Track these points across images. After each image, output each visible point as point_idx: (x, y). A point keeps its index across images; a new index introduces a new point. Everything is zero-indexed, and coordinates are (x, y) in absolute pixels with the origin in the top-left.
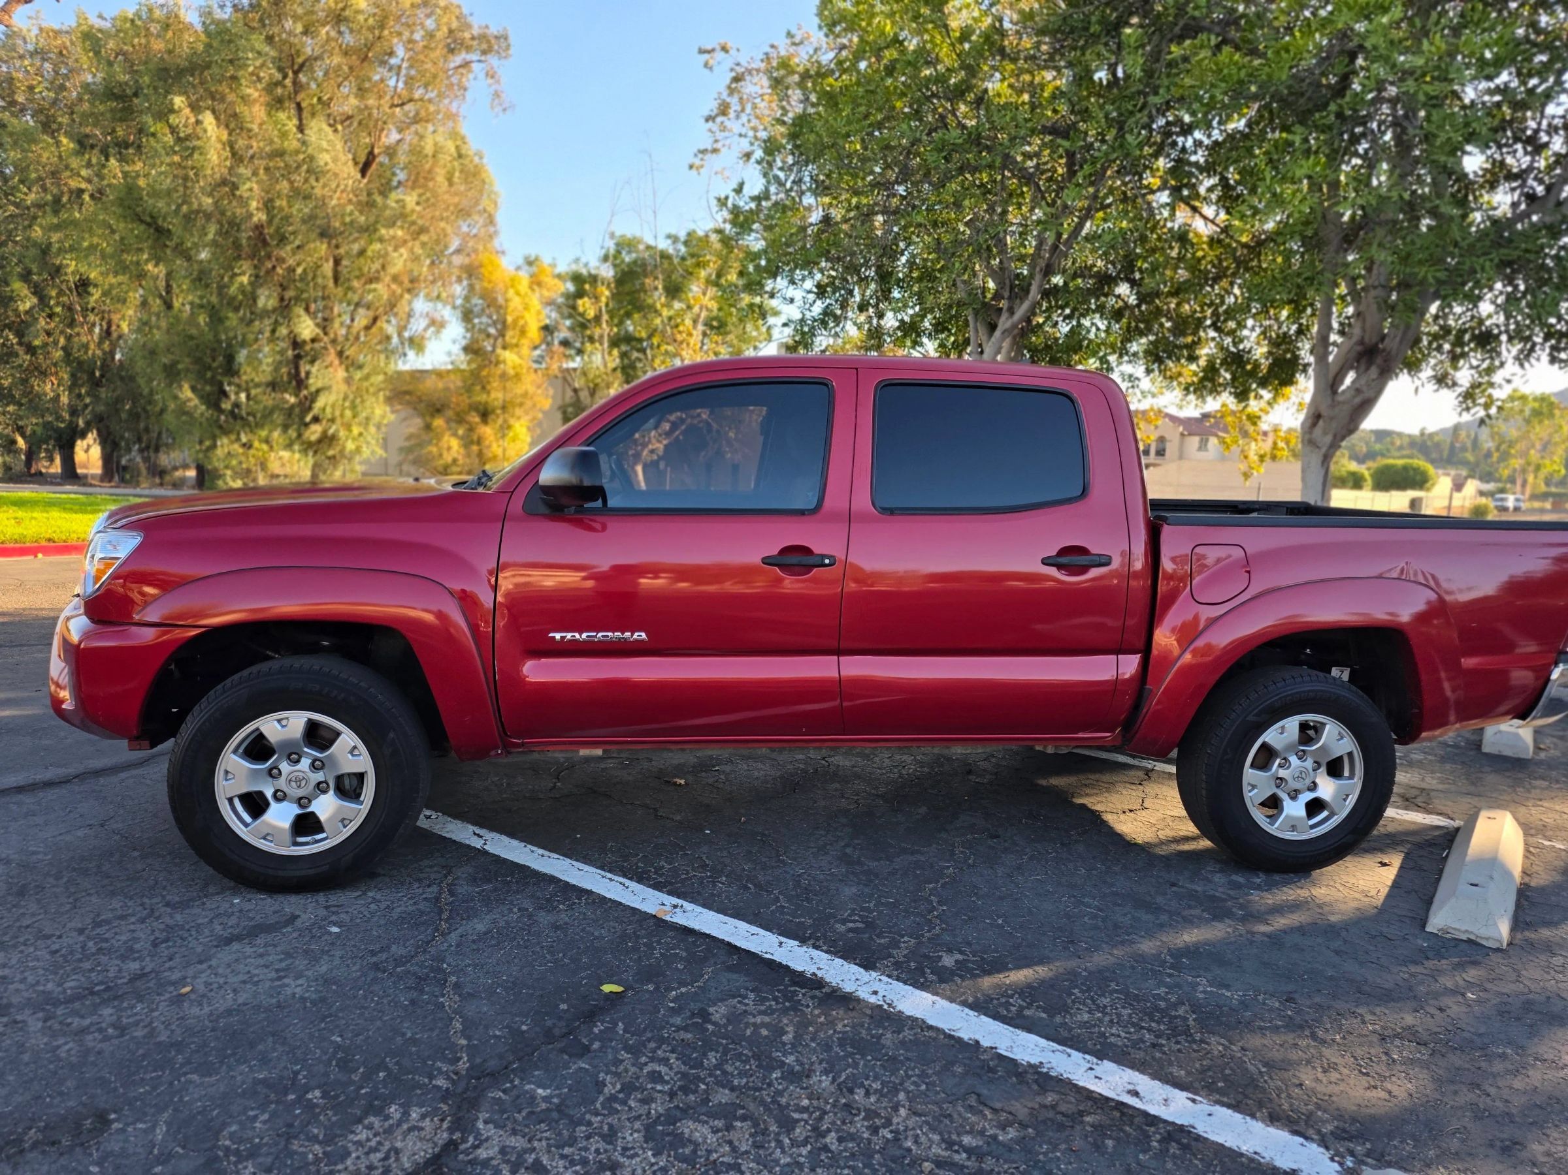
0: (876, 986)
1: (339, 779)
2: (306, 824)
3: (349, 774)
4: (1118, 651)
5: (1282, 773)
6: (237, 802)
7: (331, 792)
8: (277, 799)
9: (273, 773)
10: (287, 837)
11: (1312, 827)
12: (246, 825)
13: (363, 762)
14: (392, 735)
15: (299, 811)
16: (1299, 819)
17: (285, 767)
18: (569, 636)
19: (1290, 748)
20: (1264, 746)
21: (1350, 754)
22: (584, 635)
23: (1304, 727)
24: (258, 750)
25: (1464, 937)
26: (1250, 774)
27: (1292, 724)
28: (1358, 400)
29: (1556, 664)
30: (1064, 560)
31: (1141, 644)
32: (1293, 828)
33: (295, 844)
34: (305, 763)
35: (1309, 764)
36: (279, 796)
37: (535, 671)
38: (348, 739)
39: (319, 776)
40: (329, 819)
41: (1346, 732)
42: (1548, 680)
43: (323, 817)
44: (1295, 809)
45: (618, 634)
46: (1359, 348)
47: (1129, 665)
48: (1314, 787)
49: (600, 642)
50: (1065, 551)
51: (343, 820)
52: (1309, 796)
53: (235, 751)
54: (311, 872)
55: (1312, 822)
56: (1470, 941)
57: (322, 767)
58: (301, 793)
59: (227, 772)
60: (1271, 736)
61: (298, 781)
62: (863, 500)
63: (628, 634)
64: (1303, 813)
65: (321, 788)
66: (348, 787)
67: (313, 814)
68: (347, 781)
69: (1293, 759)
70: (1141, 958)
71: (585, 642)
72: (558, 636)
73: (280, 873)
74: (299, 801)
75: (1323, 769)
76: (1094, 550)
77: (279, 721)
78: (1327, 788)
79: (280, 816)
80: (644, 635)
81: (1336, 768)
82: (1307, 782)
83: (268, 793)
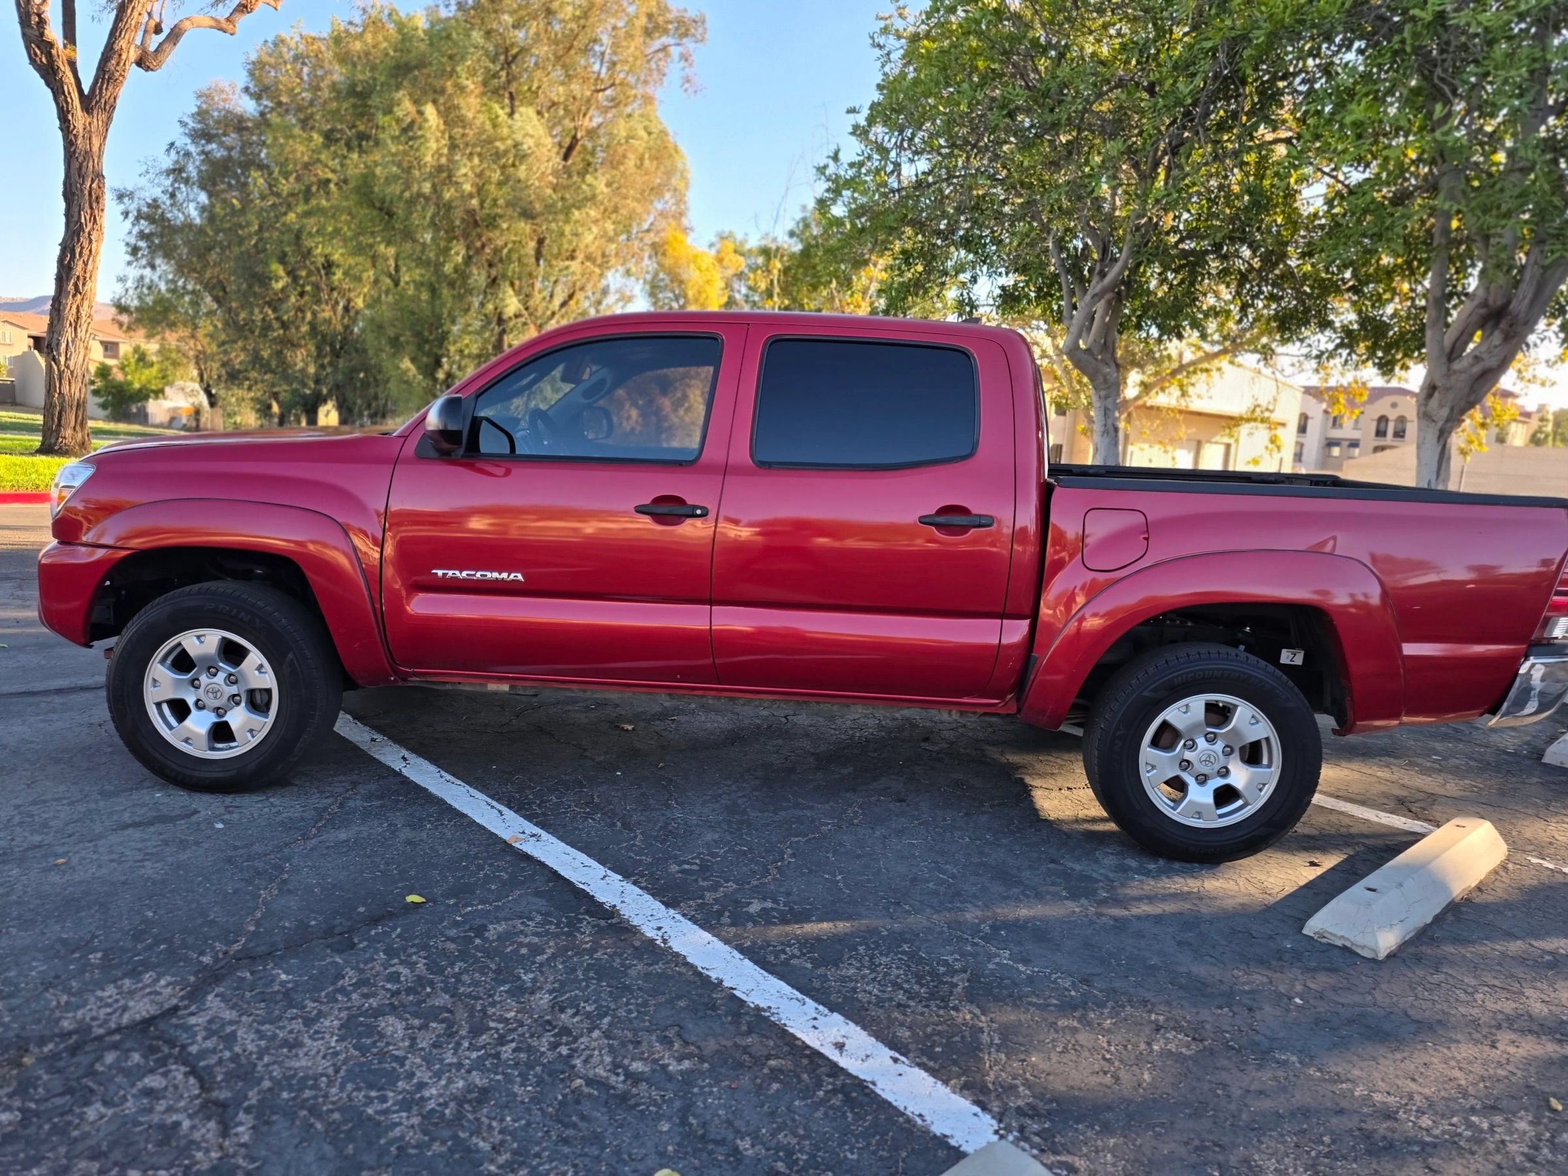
1: (251, 693)
2: (221, 733)
3: (261, 690)
4: (1002, 616)
5: (1188, 755)
6: (165, 707)
7: (243, 704)
8: (198, 707)
9: (194, 683)
10: (204, 742)
11: (1221, 816)
12: (171, 727)
13: (268, 680)
14: (291, 656)
15: (216, 720)
16: (1206, 805)
17: (204, 679)
18: (450, 573)
19: (1194, 728)
20: (1165, 725)
21: (1267, 739)
22: (464, 574)
23: (1210, 707)
24: (183, 662)
25: (1339, 943)
26: (1147, 753)
27: (1197, 704)
28: (1477, 369)
29: (1527, 658)
30: (941, 519)
31: (1027, 611)
32: (1199, 815)
33: (213, 749)
34: (221, 676)
35: (1219, 746)
36: (200, 706)
37: (421, 606)
38: (255, 657)
39: (234, 690)
40: (240, 729)
41: (1260, 715)
42: (1517, 674)
43: (234, 726)
44: (1201, 795)
45: (495, 575)
46: (1483, 311)
47: (1015, 632)
48: (1225, 772)
49: (478, 581)
50: (945, 510)
51: (251, 731)
52: (1220, 782)
53: (163, 661)
54: (221, 775)
55: (1220, 811)
56: (1344, 947)
57: (235, 682)
58: (217, 703)
59: (155, 681)
60: (1173, 714)
61: (215, 692)
62: (741, 454)
63: (504, 575)
64: (1210, 800)
65: (234, 699)
66: (257, 701)
67: (226, 723)
68: (258, 696)
69: (1201, 742)
70: (957, 926)
71: (464, 580)
72: (440, 573)
73: (196, 774)
74: (216, 710)
75: (1236, 754)
76: (975, 511)
77: (198, 637)
78: (1240, 776)
79: (199, 724)
80: (520, 577)
81: (1252, 755)
82: (1217, 767)
83: (190, 701)
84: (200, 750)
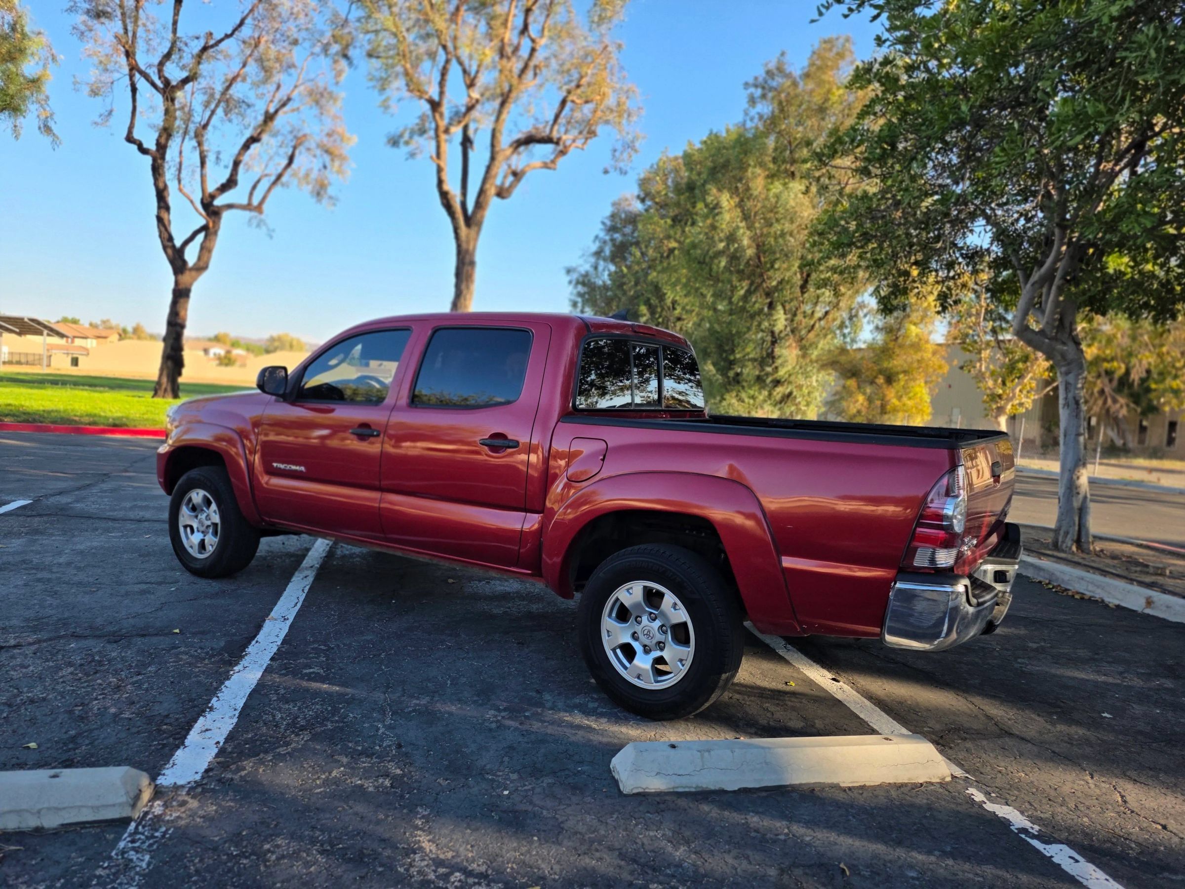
1: (212, 525)
3: (215, 524)
4: (526, 511)
6: (188, 529)
9: (196, 517)
10: (197, 549)
11: (658, 682)
12: (187, 539)
13: (217, 518)
14: (222, 506)
16: (646, 671)
17: (199, 516)
18: (279, 465)
20: (618, 601)
21: (685, 623)
22: (284, 466)
24: (192, 506)
27: (637, 588)
30: (492, 442)
32: (641, 677)
34: (204, 515)
35: (657, 624)
36: (197, 529)
37: (268, 482)
41: (678, 601)
43: (207, 542)
44: (644, 662)
45: (294, 467)
48: (661, 647)
49: (289, 470)
50: (493, 436)
51: (211, 546)
52: (657, 654)
54: (199, 567)
60: (623, 594)
61: (202, 523)
62: (403, 399)
63: (298, 468)
64: (649, 667)
65: (209, 528)
66: (214, 530)
69: (645, 619)
71: (284, 469)
72: (275, 465)
75: (669, 633)
76: (510, 437)
80: (304, 469)
81: (679, 633)
82: (654, 641)
83: (195, 526)
84: (194, 552)
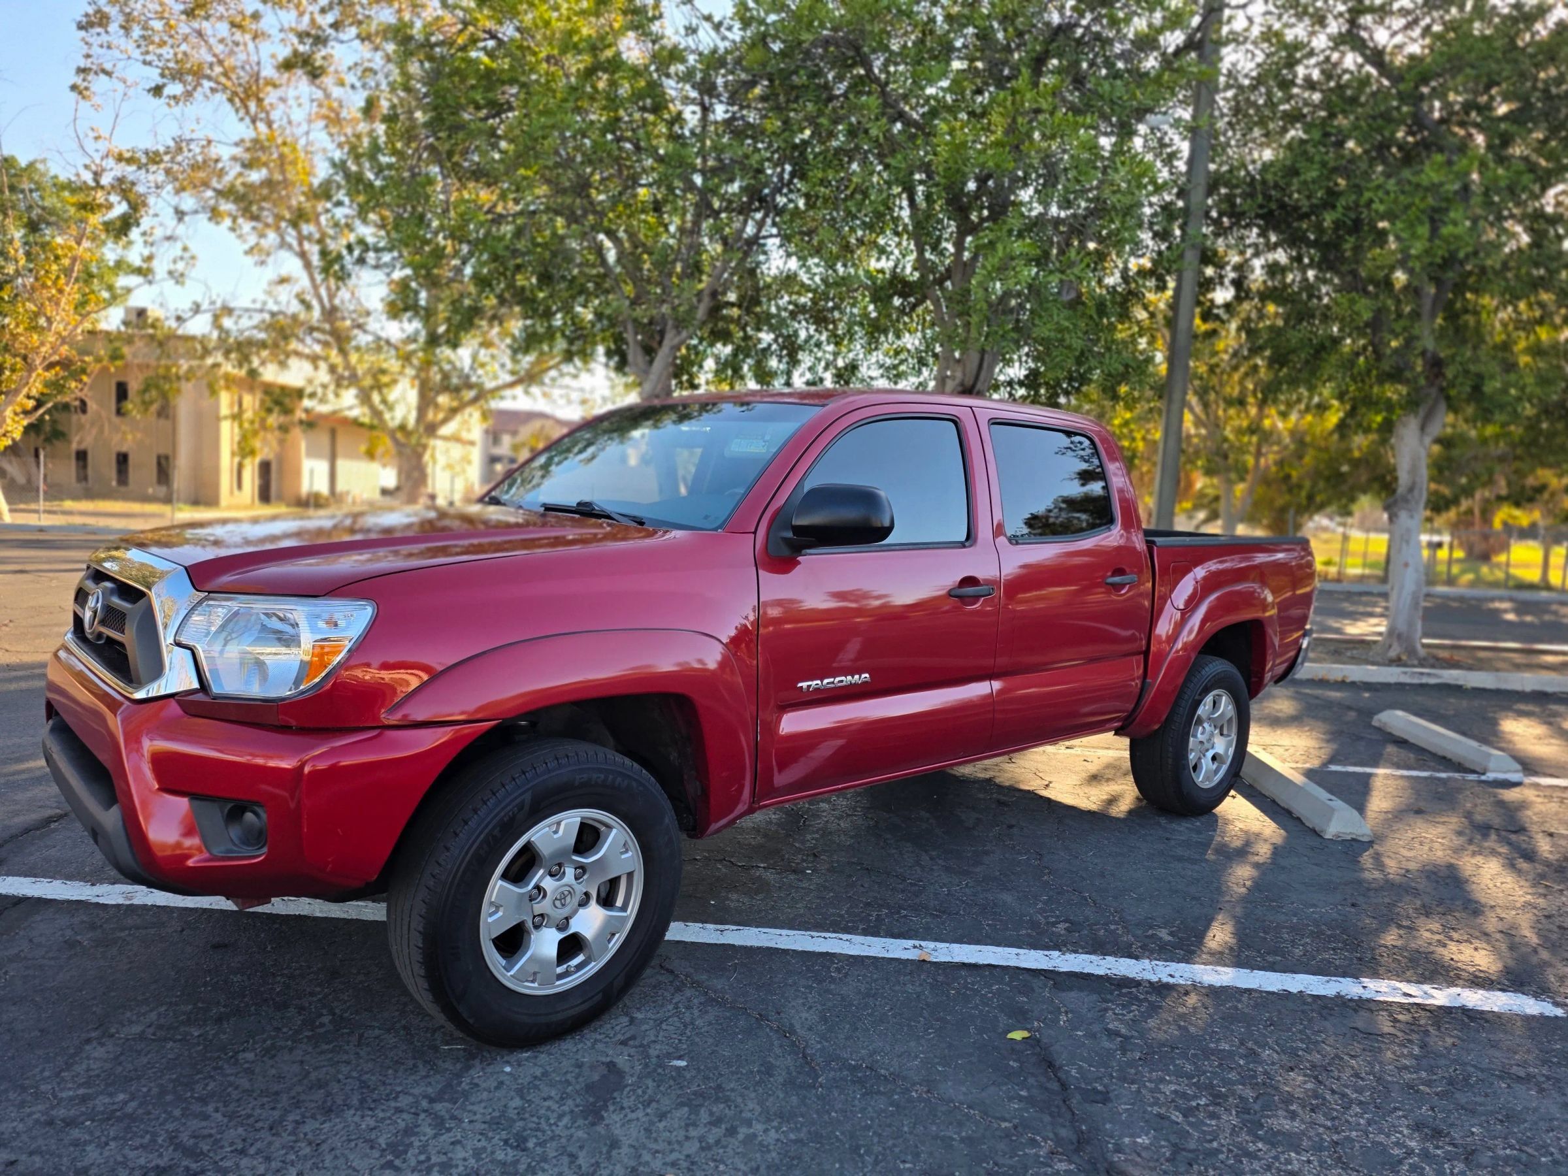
0: (1168, 970)
5: (1203, 737)
7: (594, 903)
8: (537, 927)
9: (536, 895)
11: (1214, 776)
13: (632, 860)
15: (561, 936)
17: (548, 884)
18: (813, 684)
19: (1207, 717)
22: (825, 682)
26: (1191, 741)
30: (1114, 580)
31: (1144, 649)
33: (560, 977)
34: (570, 872)
35: (1213, 728)
36: (539, 923)
38: (619, 834)
40: (593, 934)
41: (1230, 701)
43: (586, 933)
45: (849, 678)
48: (1214, 745)
49: (837, 688)
50: (1115, 572)
52: (1212, 752)
53: (503, 876)
55: (1215, 771)
56: (1353, 840)
57: (587, 876)
58: (566, 913)
59: (493, 905)
61: (562, 898)
63: (856, 677)
64: (1209, 766)
65: (584, 900)
67: (576, 934)
69: (1208, 726)
70: (1244, 900)
71: (825, 689)
72: (804, 685)
74: (560, 923)
75: (1218, 731)
76: (1128, 571)
77: (551, 827)
79: (544, 946)
80: (868, 676)
84: (543, 985)
